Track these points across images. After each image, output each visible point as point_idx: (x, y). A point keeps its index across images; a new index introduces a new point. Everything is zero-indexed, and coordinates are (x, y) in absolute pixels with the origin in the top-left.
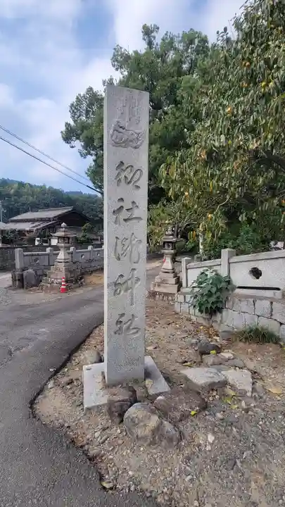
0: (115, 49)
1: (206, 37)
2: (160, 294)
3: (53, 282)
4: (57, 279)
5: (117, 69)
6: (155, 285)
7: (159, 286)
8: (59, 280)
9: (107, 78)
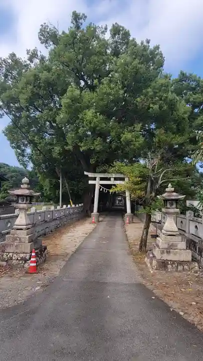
0: (42, 25)
1: (129, 31)
2: (173, 262)
3: (11, 259)
4: (17, 253)
5: (42, 43)
6: (162, 253)
7: (168, 252)
8: (22, 255)
9: (32, 49)
